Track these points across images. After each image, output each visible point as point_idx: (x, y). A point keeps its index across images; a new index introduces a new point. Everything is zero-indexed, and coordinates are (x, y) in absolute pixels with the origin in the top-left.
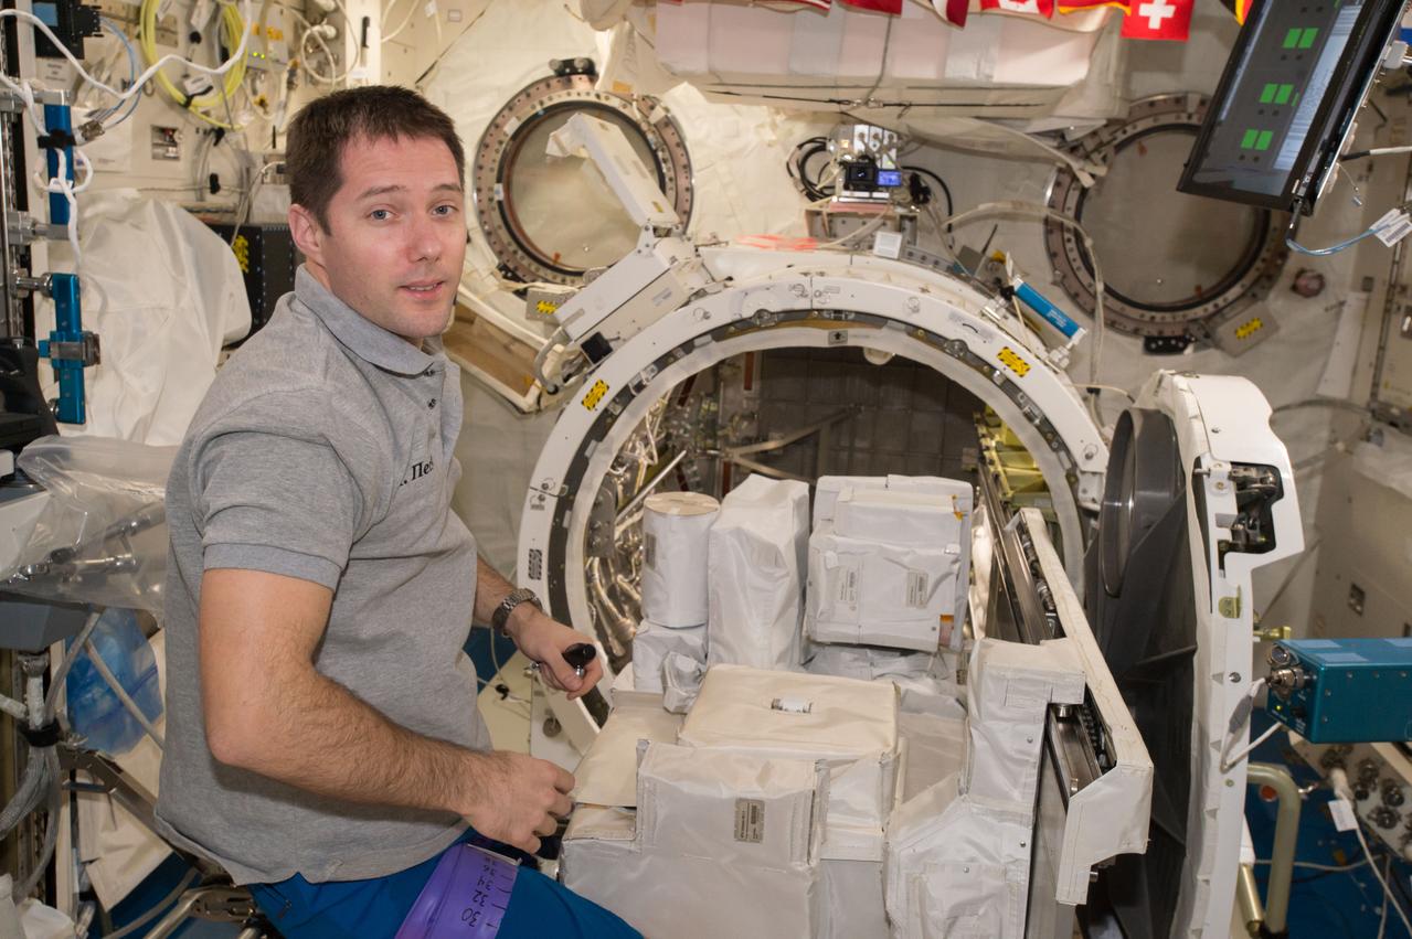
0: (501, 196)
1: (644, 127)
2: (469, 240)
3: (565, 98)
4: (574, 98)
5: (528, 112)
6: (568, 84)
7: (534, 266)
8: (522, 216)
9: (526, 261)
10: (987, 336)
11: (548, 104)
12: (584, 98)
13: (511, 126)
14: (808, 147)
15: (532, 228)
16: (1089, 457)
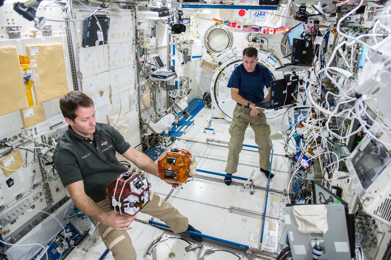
0: (207, 41)
1: (227, 32)
2: (203, 47)
3: (216, 28)
4: (218, 28)
5: (211, 30)
6: (217, 26)
7: (212, 51)
8: (210, 43)
9: (211, 50)
10: (265, 63)
11: (214, 29)
12: (219, 28)
13: (209, 32)
14: (249, 34)
15: (211, 45)
16: (276, 77)
